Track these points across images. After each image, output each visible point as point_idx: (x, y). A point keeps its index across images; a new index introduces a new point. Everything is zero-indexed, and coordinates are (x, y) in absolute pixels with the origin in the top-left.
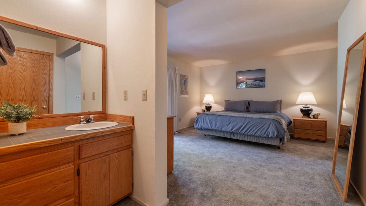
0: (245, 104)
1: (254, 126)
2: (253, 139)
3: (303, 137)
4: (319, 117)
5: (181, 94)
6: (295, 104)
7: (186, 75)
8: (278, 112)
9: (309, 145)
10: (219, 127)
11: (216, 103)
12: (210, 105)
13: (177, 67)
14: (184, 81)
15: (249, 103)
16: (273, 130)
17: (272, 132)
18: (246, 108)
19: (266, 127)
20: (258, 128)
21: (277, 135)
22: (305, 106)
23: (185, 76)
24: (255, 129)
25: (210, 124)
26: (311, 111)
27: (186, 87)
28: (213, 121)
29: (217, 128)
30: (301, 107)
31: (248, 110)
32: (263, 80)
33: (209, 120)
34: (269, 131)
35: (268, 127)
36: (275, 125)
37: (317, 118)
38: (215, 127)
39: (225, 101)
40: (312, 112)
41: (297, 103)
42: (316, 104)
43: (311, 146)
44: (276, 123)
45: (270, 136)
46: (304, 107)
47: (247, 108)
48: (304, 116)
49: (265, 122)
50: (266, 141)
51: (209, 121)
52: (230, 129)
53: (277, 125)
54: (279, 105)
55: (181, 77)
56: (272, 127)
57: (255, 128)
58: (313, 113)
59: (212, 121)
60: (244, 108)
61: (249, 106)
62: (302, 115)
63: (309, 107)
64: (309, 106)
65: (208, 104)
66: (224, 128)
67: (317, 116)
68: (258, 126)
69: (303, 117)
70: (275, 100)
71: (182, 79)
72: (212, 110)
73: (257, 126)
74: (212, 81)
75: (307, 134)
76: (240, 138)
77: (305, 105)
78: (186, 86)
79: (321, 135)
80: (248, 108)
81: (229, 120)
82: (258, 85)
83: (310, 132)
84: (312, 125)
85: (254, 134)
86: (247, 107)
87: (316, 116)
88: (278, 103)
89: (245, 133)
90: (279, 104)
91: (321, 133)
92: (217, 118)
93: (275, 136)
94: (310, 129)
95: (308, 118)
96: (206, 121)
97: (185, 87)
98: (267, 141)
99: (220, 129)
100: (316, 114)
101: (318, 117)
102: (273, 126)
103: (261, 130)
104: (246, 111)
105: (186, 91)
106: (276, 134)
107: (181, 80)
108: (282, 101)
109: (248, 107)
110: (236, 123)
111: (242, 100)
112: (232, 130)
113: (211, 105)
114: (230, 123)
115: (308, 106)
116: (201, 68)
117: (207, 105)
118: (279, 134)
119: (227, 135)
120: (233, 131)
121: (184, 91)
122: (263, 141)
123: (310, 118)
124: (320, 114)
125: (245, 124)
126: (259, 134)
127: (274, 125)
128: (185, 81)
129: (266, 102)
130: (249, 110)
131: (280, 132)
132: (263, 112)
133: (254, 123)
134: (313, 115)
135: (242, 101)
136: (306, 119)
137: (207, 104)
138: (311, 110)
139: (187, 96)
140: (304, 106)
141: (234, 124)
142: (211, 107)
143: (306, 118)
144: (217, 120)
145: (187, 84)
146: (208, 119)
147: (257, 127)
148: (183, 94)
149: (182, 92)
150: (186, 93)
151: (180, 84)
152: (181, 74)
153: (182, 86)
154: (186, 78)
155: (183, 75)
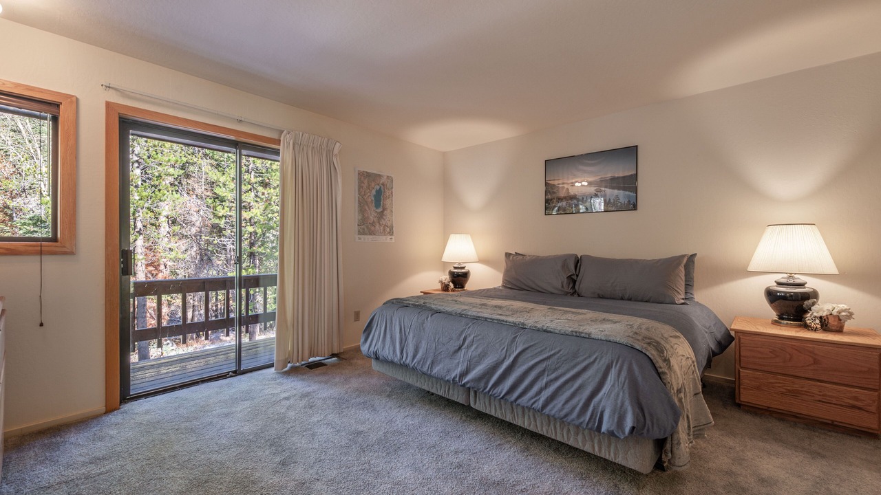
0: (565, 266)
1: (544, 371)
2: (542, 424)
3: (775, 405)
4: (848, 326)
5: (361, 233)
6: (744, 272)
7: (385, 173)
8: (680, 298)
9: (803, 449)
10: (424, 360)
11: (483, 261)
12: (463, 268)
13: (338, 144)
14: (374, 192)
15: (578, 262)
16: (616, 400)
17: (613, 412)
18: (565, 281)
19: (591, 376)
20: (556, 379)
21: (633, 428)
22: (784, 281)
23: (379, 176)
24: (547, 385)
25: (401, 343)
26: (810, 301)
27: (382, 212)
28: (411, 334)
29: (419, 363)
30: (770, 281)
31: (574, 287)
32: (629, 184)
33: (401, 329)
34: (600, 401)
35: (597, 380)
36: (630, 371)
37: (840, 330)
38: (414, 358)
39: (508, 255)
40: (814, 304)
41: (751, 268)
42: (834, 271)
43: (815, 455)
44: (635, 367)
45: (604, 429)
46: (779, 284)
47: (572, 280)
48: (781, 317)
49: (590, 357)
50: (593, 441)
51: (398, 331)
52: (458, 371)
53: (640, 379)
54: (682, 274)
55: (359, 179)
56: (613, 386)
57: (545, 381)
58: (821, 310)
59: (407, 334)
60: (557, 281)
61: (577, 276)
62: (774, 315)
63: (802, 285)
64: (802, 279)
65: (459, 264)
66: (441, 366)
67: (840, 320)
68: (560, 371)
69: (775, 323)
70: (670, 257)
71: (365, 186)
72: (469, 286)
73: (556, 369)
74: (475, 195)
75: (794, 393)
76: (498, 410)
77: (785, 275)
78: (384, 209)
79: (858, 404)
80: (574, 282)
81: (460, 335)
82: (612, 201)
83: (805, 389)
84: (815, 359)
85: (539, 404)
86: (570, 277)
87: (831, 320)
88: (679, 264)
89: (507, 397)
90: (683, 270)
91: (856, 399)
92: (423, 323)
93: (627, 430)
94: (807, 376)
95: (800, 326)
96: (391, 329)
97: (380, 210)
98: (596, 441)
99: (425, 369)
100: (835, 313)
101: (842, 327)
102: (622, 378)
103: (567, 394)
104: (567, 293)
105: (383, 222)
106: (629, 423)
107: (360, 187)
108: (696, 259)
109: (575, 277)
110: (480, 350)
111: (553, 254)
112: (463, 375)
113: (468, 267)
114: (460, 348)
115: (797, 281)
116: (444, 154)
117: (455, 268)
118: (648, 422)
119: (456, 390)
120: (468, 382)
121: (373, 224)
122: (580, 438)
123: (806, 327)
124: (850, 316)
125: (511, 359)
126: (561, 410)
127: (624, 374)
128: (379, 193)
129: (636, 262)
130: (576, 287)
131: (651, 415)
132: (622, 299)
133: (545, 356)
134: (821, 317)
135: (555, 259)
136: (789, 331)
137: (456, 266)
138: (813, 295)
139: (388, 240)
140: (779, 277)
141: (474, 354)
142: (465, 275)
143: (791, 326)
144: (424, 329)
145: (388, 202)
146: (397, 323)
147: (553, 376)
148: (372, 233)
149: (366, 227)
150: (384, 230)
151: (360, 202)
152: (362, 170)
153: (366, 207)
154: (383, 184)
155: (369, 175)
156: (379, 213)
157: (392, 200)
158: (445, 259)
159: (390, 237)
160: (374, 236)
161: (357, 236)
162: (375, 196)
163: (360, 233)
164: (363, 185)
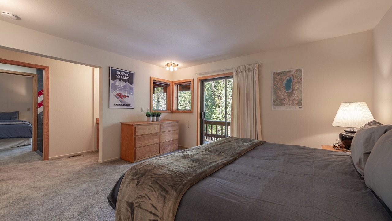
5: (276, 105)
7: (294, 69)
14: (285, 82)
27: (292, 92)
55: (274, 77)
65: (352, 129)
71: (278, 80)
78: (293, 90)
97: (290, 91)
105: (292, 98)
117: (346, 132)
121: (284, 100)
128: (289, 81)
137: (348, 130)
139: (297, 109)
142: (352, 138)
145: (297, 86)
148: (282, 104)
149: (278, 102)
150: (293, 103)
151: (274, 89)
152: (276, 72)
153: (279, 91)
154: (293, 76)
155: (280, 73)
156: (289, 93)
157: (301, 84)
158: (335, 123)
159: (300, 107)
160: (285, 107)
161: (273, 107)
162: (286, 84)
163: (274, 105)
164: (276, 79)
